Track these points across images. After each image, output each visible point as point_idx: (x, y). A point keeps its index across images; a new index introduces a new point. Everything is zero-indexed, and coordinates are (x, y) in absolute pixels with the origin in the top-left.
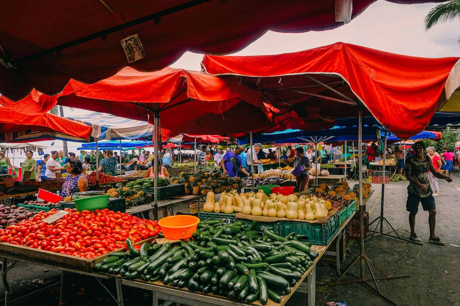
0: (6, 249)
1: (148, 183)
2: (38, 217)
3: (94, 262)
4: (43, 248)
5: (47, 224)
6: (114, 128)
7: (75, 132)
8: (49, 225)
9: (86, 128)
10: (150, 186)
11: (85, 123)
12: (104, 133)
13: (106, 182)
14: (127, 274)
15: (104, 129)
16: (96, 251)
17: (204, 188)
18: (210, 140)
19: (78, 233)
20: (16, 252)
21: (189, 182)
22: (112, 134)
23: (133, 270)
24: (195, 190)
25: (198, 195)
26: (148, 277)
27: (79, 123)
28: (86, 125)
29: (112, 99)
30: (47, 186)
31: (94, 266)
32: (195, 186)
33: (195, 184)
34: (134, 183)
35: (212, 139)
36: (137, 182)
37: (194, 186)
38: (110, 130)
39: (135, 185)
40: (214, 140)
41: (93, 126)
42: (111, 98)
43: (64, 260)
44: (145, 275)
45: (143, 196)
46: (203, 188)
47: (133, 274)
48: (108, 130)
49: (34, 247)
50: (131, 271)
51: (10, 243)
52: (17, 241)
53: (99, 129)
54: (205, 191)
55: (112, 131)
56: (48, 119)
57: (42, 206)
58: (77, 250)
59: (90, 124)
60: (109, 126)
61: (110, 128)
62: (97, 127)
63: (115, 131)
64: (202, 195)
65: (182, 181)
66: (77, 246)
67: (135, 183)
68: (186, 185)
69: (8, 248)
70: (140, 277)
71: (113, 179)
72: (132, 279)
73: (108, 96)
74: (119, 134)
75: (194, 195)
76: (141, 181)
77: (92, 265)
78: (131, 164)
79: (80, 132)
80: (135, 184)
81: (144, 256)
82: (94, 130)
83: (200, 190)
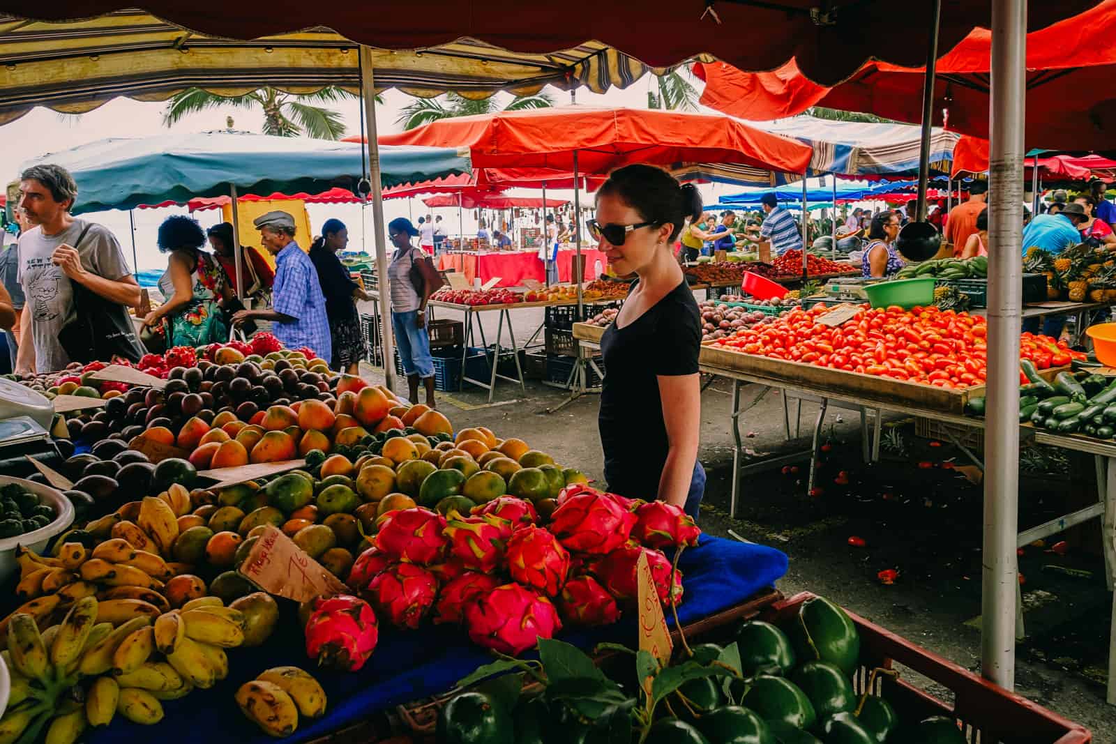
0: (761, 366)
1: (956, 268)
2: (797, 317)
3: (966, 394)
4: (838, 365)
5: (827, 327)
6: (865, 147)
7: (783, 160)
8: (834, 329)
9: (803, 150)
10: (962, 277)
11: (797, 138)
12: (842, 160)
13: (821, 272)
14: (1051, 421)
15: (841, 150)
16: (955, 379)
17: (1101, 284)
18: (1066, 172)
19: (900, 346)
20: (785, 372)
21: (1053, 270)
22: (861, 160)
23: (1065, 415)
24: (1076, 289)
25: (1084, 302)
26: (1105, 430)
27: (788, 139)
28: (800, 143)
29: (970, 70)
30: (713, 276)
31: (967, 403)
32: (1074, 280)
33: (1075, 275)
34: (918, 270)
35: (1071, 169)
36: (925, 268)
37: (1071, 279)
38: (857, 152)
39: (921, 274)
40: (1078, 171)
41: (816, 145)
42: (969, 66)
43: (894, 389)
44: (1097, 426)
45: (951, 296)
46: (1098, 284)
47: (1066, 423)
48: (852, 151)
49: (821, 364)
50: (1060, 418)
51: (767, 355)
52: (780, 353)
53: (831, 151)
54: (1104, 293)
55: (861, 153)
56: (738, 134)
57: (759, 304)
58: (912, 374)
59: (808, 142)
60: (855, 143)
61: (858, 146)
62: (824, 147)
63: (868, 153)
64: (1095, 302)
65: (1035, 268)
66: (910, 367)
67: (920, 268)
68: (1049, 278)
69: (767, 363)
70: (1083, 431)
71: (834, 268)
72: (1064, 432)
73: (961, 62)
74: (876, 159)
75: (1073, 301)
76: (935, 266)
77: (964, 400)
78: (853, 235)
79: (793, 161)
80: (920, 271)
81: (1080, 394)
82: (817, 153)
83: (1090, 289)
